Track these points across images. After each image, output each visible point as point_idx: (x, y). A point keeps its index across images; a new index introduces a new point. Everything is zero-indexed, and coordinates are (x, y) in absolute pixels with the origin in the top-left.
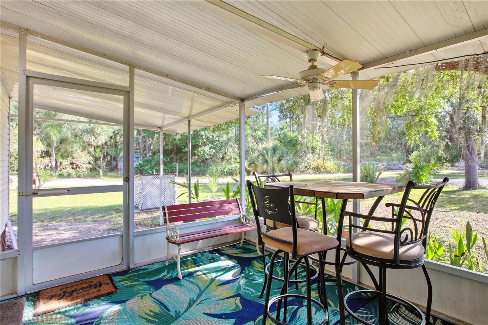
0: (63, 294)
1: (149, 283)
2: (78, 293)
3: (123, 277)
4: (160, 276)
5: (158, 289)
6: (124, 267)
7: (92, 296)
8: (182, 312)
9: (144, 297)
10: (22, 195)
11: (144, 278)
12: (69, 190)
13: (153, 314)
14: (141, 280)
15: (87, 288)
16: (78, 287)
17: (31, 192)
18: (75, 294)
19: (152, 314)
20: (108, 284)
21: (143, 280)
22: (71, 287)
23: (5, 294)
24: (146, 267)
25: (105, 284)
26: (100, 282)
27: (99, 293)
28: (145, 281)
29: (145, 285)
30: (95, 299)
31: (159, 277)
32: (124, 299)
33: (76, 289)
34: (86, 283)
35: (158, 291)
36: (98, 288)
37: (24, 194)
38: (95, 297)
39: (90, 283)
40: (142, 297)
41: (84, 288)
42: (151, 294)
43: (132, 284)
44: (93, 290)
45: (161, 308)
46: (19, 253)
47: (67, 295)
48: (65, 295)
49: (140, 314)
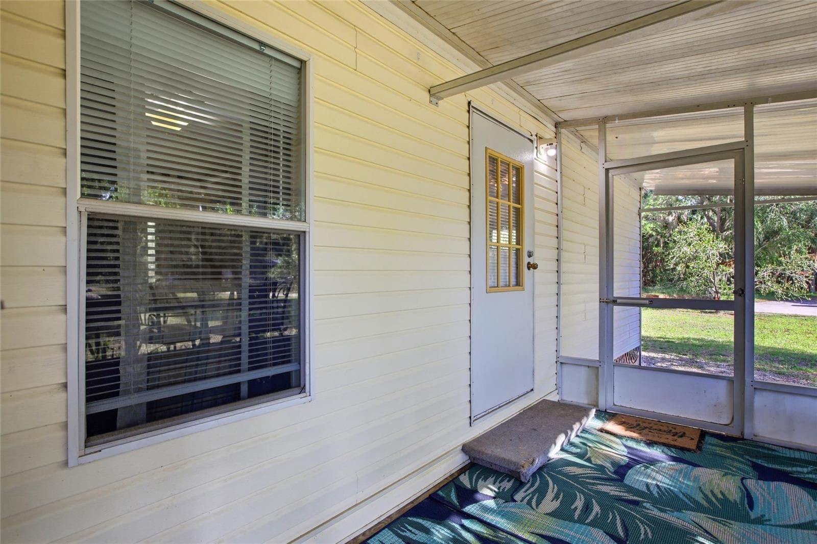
0: (635, 425)
1: (756, 467)
2: (650, 432)
3: (722, 442)
4: (789, 469)
5: (763, 480)
6: (735, 433)
7: (662, 441)
8: (773, 522)
9: (729, 477)
10: (603, 302)
11: (756, 457)
12: (651, 301)
13: (722, 497)
14: (747, 457)
15: (665, 431)
16: (655, 427)
17: (612, 299)
18: (645, 431)
19: (720, 496)
20: (692, 439)
21: (750, 459)
22: (649, 423)
23: (590, 403)
24: (774, 447)
25: (688, 437)
26: (684, 433)
27: (673, 443)
28: (751, 461)
29: (748, 465)
30: (663, 445)
31: (785, 468)
32: (698, 463)
33: (651, 427)
34: (668, 427)
35: (761, 482)
36: (676, 437)
37: (605, 300)
38: (665, 443)
39: (671, 429)
40: (726, 474)
41: (660, 430)
42: (742, 479)
43: (727, 455)
44: (670, 437)
45: (742, 499)
46: (600, 364)
47: (638, 428)
48: (636, 427)
49: (702, 487)
